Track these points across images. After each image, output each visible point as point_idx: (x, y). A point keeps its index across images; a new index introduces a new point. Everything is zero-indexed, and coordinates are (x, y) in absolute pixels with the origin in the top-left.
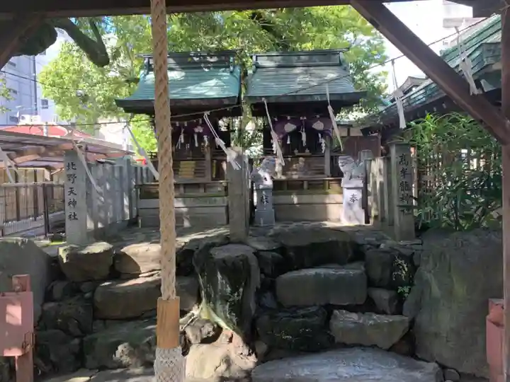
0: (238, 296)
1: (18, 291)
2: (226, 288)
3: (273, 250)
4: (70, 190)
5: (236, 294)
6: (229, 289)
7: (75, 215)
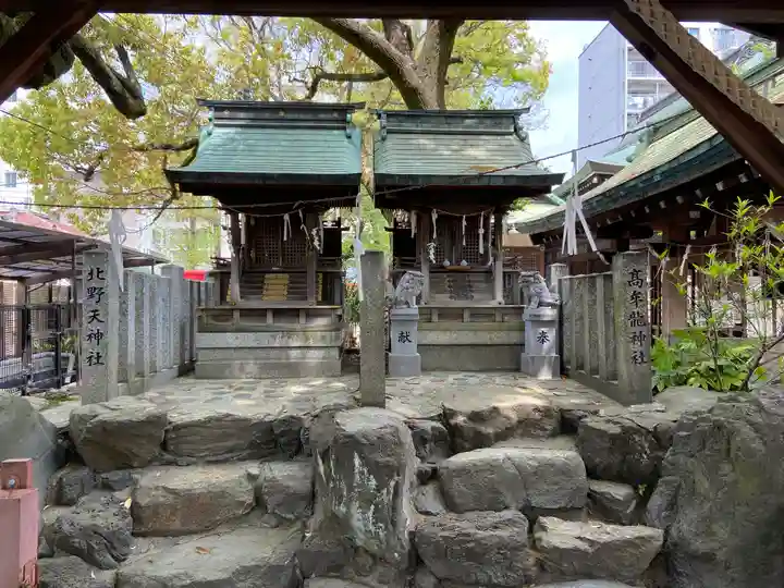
0: (388, 493)
1: (13, 487)
2: (369, 480)
3: (432, 419)
4: (92, 314)
5: (385, 491)
6: (373, 483)
7: (99, 357)
